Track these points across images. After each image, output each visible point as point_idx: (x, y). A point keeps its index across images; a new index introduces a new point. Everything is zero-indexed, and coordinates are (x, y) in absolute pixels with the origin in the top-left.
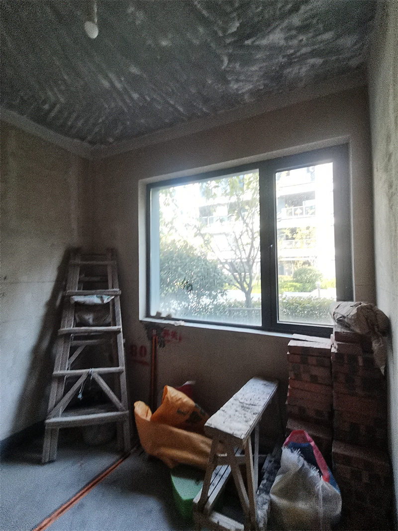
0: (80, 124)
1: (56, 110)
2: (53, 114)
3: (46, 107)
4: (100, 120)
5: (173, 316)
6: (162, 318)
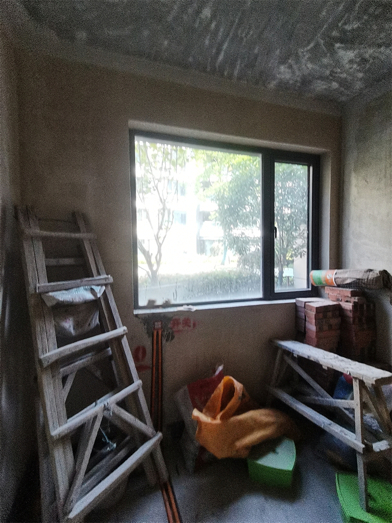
5: (173, 302)
6: (158, 307)
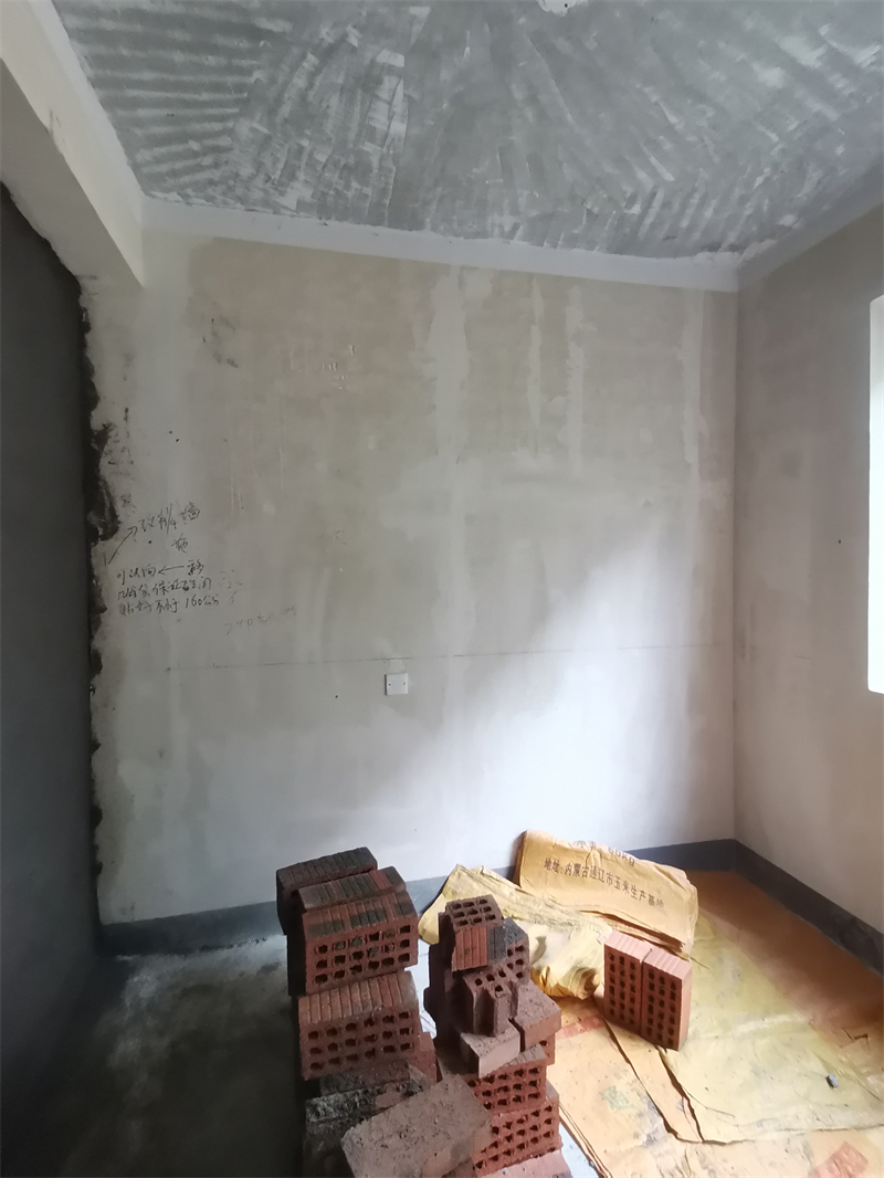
0: (708, 213)
1: (657, 204)
2: (649, 221)
3: (636, 209)
4: (760, 180)
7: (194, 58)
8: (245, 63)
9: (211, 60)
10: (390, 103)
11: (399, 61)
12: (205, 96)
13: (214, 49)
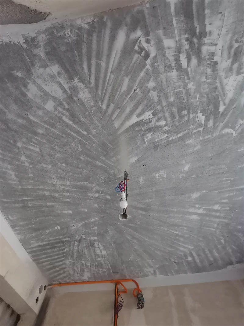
7: (52, 250)
8: (63, 248)
9: (56, 249)
10: (99, 247)
11: (96, 238)
12: (56, 257)
13: (56, 247)
